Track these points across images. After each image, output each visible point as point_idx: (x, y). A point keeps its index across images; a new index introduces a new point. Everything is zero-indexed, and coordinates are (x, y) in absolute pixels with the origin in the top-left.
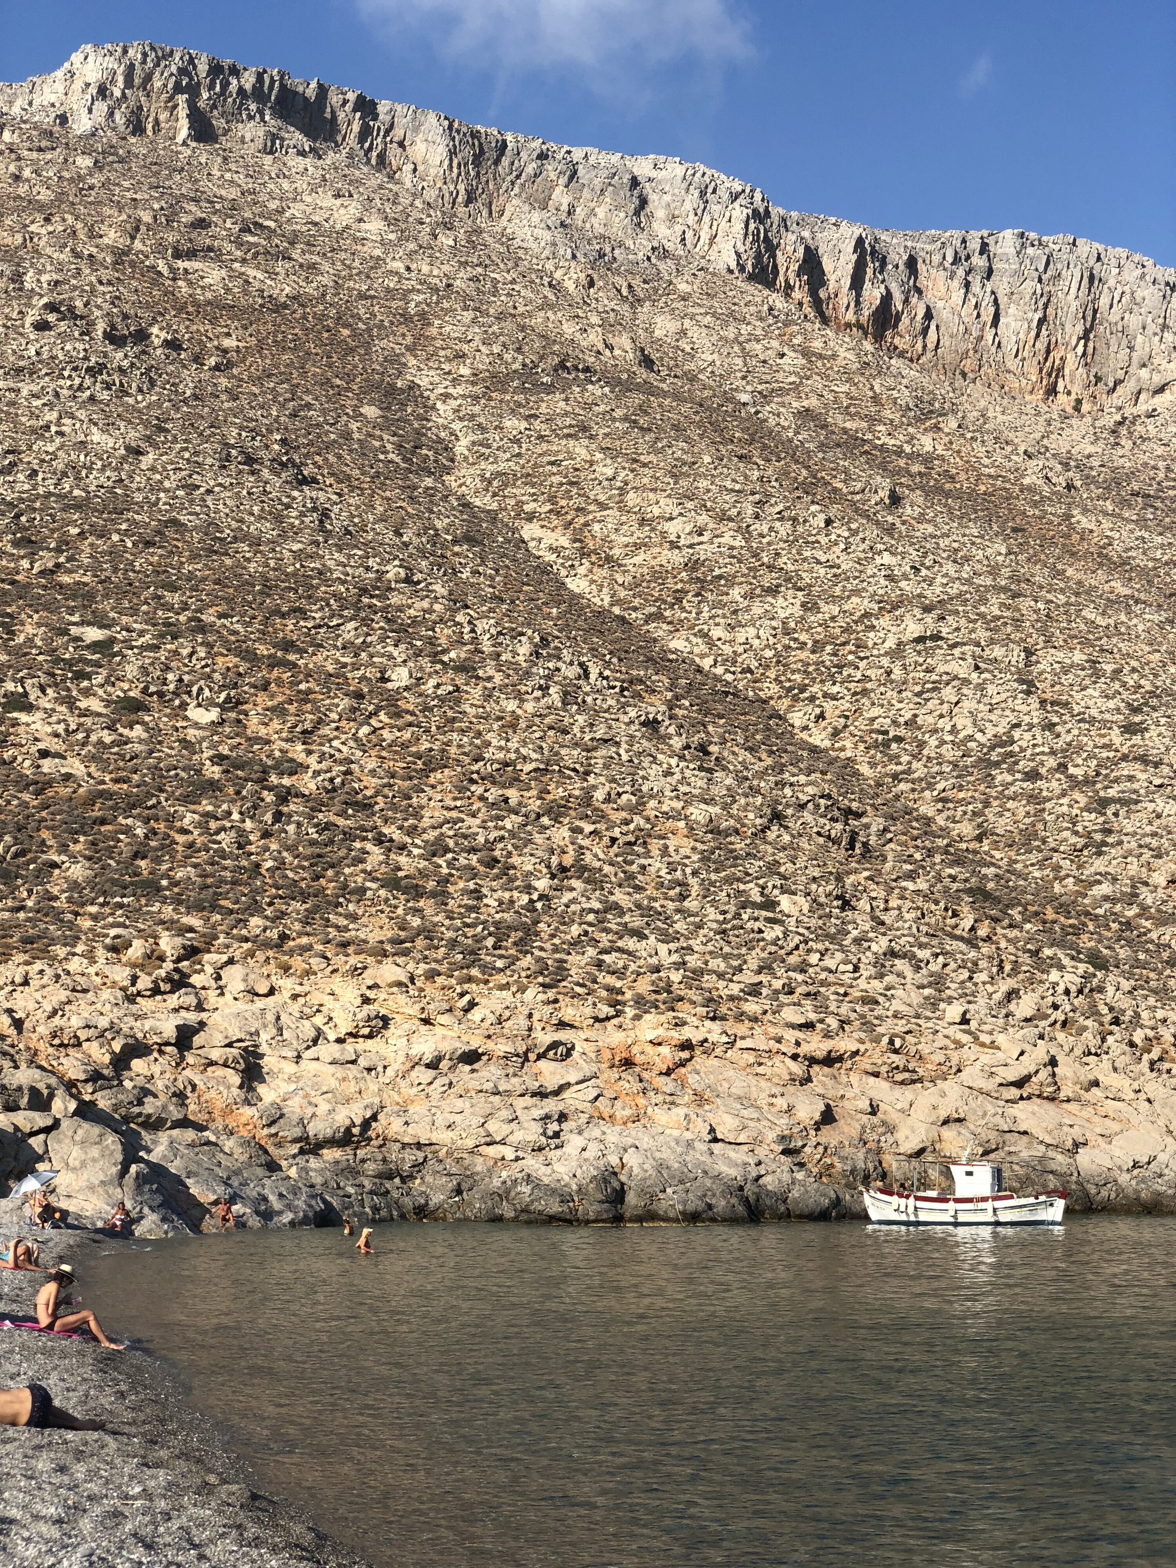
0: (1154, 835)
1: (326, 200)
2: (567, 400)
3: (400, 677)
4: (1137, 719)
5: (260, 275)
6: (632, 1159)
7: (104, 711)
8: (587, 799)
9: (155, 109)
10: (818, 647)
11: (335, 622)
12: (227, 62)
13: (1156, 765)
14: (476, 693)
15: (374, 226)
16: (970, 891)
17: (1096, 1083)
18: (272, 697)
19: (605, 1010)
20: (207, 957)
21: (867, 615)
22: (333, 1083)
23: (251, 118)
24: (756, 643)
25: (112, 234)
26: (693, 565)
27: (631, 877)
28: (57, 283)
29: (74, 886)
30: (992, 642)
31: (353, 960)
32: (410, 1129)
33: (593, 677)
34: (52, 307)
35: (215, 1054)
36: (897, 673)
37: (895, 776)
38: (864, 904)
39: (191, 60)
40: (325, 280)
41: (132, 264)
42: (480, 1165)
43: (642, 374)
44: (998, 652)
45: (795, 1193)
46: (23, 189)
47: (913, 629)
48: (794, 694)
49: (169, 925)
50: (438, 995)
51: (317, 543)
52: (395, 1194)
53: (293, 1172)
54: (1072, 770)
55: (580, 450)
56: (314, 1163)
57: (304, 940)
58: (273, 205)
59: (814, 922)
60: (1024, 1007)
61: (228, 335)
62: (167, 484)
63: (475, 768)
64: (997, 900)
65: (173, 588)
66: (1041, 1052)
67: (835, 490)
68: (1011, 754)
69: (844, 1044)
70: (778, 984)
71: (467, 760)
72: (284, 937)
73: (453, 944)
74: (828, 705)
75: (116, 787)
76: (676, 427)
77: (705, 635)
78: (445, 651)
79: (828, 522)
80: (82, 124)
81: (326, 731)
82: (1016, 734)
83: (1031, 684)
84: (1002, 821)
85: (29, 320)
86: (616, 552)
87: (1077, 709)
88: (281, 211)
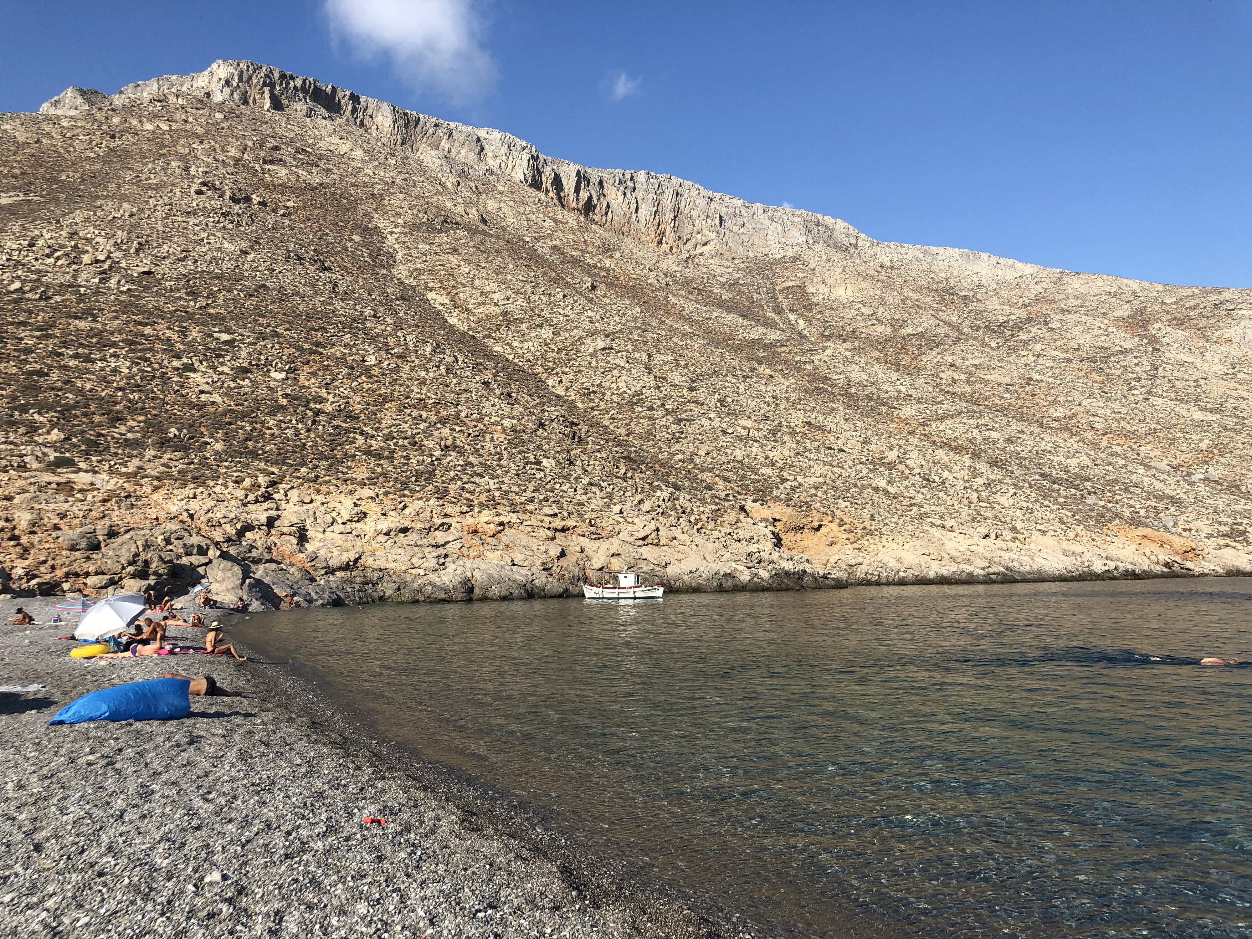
0: (700, 434)
1: (336, 140)
2: (447, 236)
3: (371, 360)
4: (694, 385)
5: (304, 173)
6: (477, 574)
7: (230, 373)
8: (458, 416)
9: (253, 93)
10: (559, 351)
11: (340, 334)
12: (288, 73)
13: (702, 404)
14: (406, 368)
15: (358, 153)
16: (624, 458)
17: (675, 538)
18: (311, 368)
19: (466, 509)
20: (281, 486)
21: (581, 338)
22: (341, 542)
23: (300, 100)
24: (532, 349)
25: (233, 150)
26: (505, 313)
27: (477, 450)
28: (206, 172)
29: (217, 453)
30: (634, 351)
31: (350, 487)
32: (376, 563)
33: (460, 362)
34: (204, 184)
35: (285, 530)
36: (594, 364)
37: (592, 408)
38: (579, 463)
39: (271, 71)
40: (335, 177)
41: (243, 165)
42: (408, 578)
43: (482, 226)
44: (637, 355)
45: (548, 587)
46: (188, 127)
47: (601, 344)
48: (550, 371)
49: (263, 471)
50: (389, 503)
51: (332, 298)
52: (370, 591)
53: (322, 582)
54: (667, 406)
55: (454, 259)
56: (332, 578)
57: (327, 478)
58: (310, 141)
59: (557, 471)
60: (646, 506)
61: (289, 200)
62: (260, 268)
63: (406, 401)
64: (635, 461)
65: (263, 316)
66: (653, 526)
67: (568, 282)
68: (642, 399)
69: (570, 523)
70: (541, 497)
71: (403, 398)
72: (317, 477)
73: (397, 479)
74: (564, 377)
75: (237, 408)
76: (497, 251)
77: (510, 345)
78: (392, 349)
79: (564, 296)
80: (218, 98)
81: (336, 383)
82: (644, 391)
83: (650, 369)
84: (638, 428)
85: (193, 190)
86: (470, 306)
87: (669, 380)
88: (314, 144)
